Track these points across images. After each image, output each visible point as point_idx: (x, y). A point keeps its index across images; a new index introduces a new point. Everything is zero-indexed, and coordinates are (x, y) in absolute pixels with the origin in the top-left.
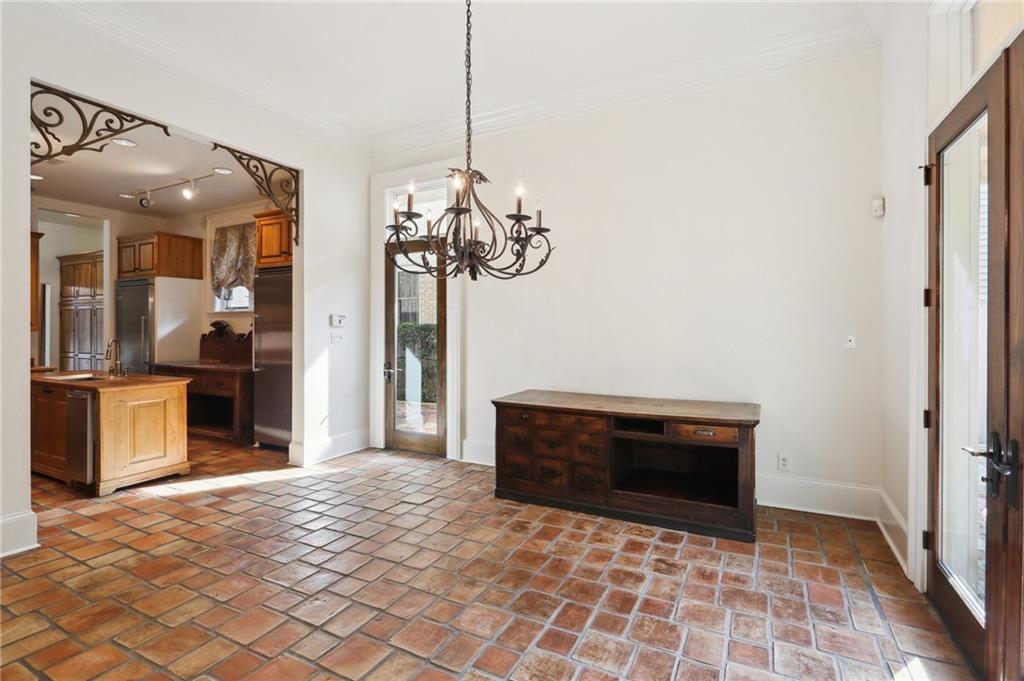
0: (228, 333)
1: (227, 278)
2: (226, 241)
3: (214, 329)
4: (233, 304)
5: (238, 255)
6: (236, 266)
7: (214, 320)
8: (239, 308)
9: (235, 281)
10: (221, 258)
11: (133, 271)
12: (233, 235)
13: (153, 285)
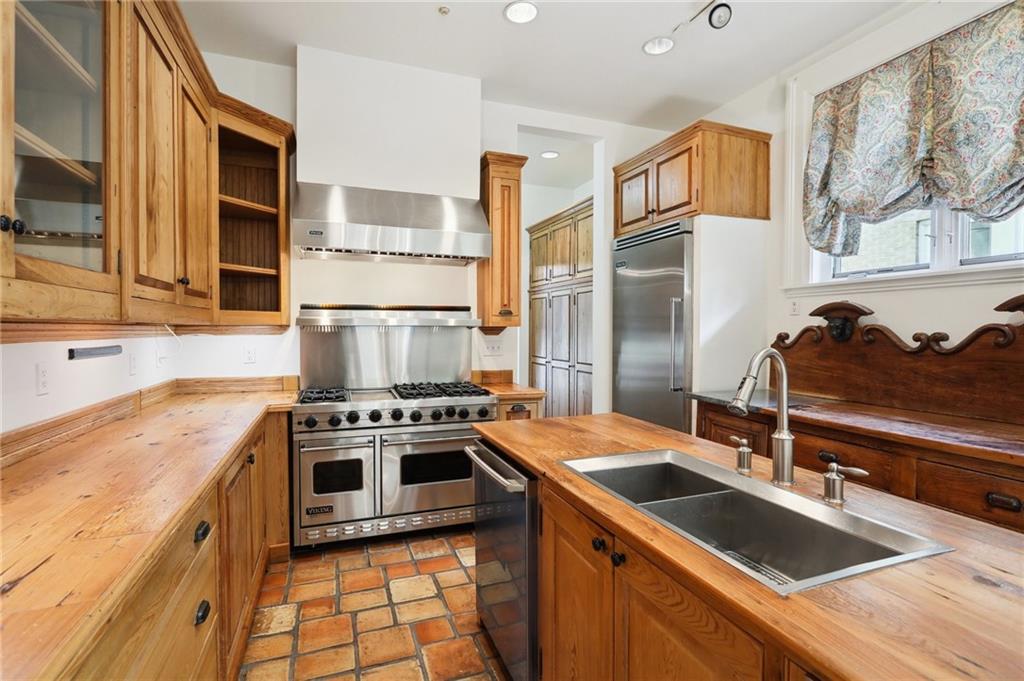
0: (869, 331)
2: (854, 112)
3: (824, 322)
5: (916, 129)
8: (880, 271)
9: (903, 197)
10: (846, 152)
11: (645, 218)
12: (884, 88)
13: (691, 232)
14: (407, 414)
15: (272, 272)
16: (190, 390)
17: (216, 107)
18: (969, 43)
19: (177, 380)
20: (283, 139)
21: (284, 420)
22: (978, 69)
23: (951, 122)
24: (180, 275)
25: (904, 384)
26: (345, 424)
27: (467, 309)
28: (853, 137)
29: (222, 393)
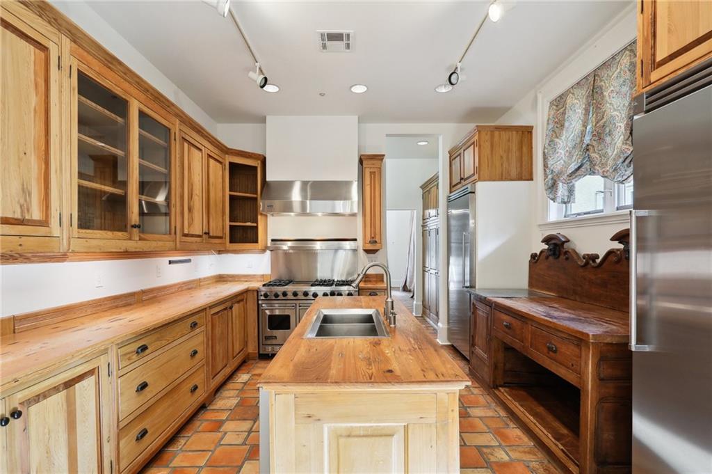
0: (566, 252)
1: (567, 165)
2: (564, 113)
3: (546, 247)
4: (577, 207)
5: (585, 126)
6: (582, 141)
7: (547, 233)
8: (585, 213)
9: (579, 168)
10: (557, 140)
11: (460, 183)
12: (576, 99)
13: (474, 193)
14: (311, 294)
15: (255, 225)
16: (225, 279)
17: (228, 154)
18: (609, 72)
19: (220, 275)
20: (259, 162)
21: (256, 294)
22: (612, 88)
23: (603, 121)
24: (205, 230)
25: (581, 286)
26: (281, 297)
27: (355, 240)
28: (562, 130)
29: (238, 281)
